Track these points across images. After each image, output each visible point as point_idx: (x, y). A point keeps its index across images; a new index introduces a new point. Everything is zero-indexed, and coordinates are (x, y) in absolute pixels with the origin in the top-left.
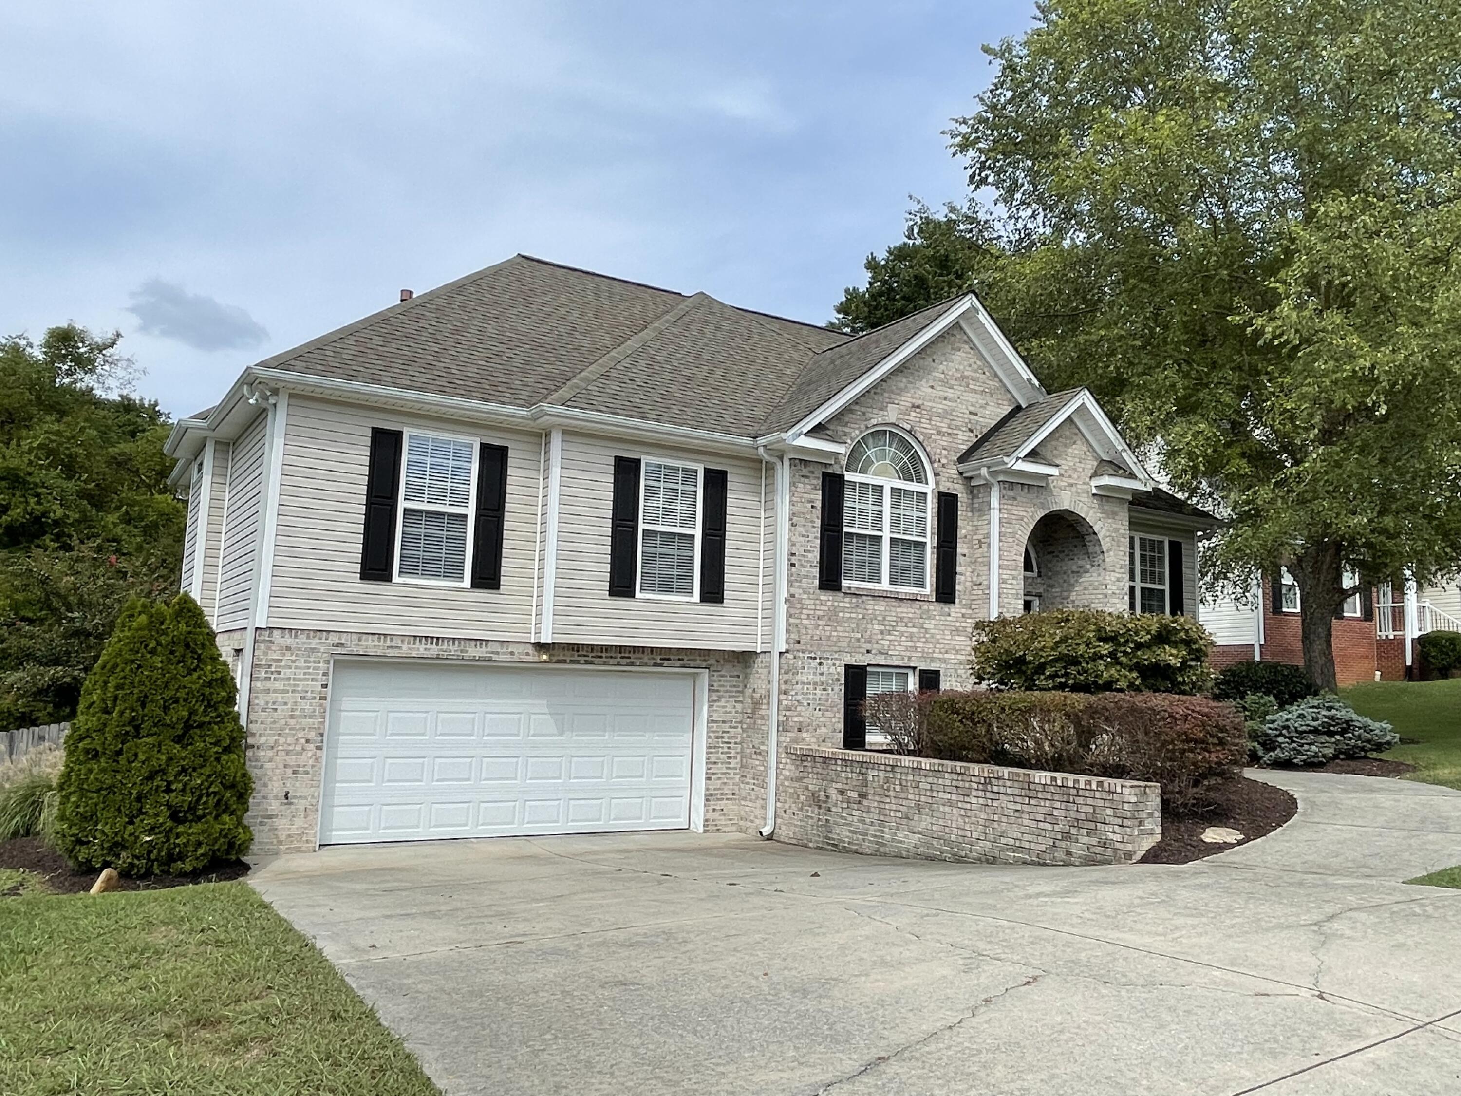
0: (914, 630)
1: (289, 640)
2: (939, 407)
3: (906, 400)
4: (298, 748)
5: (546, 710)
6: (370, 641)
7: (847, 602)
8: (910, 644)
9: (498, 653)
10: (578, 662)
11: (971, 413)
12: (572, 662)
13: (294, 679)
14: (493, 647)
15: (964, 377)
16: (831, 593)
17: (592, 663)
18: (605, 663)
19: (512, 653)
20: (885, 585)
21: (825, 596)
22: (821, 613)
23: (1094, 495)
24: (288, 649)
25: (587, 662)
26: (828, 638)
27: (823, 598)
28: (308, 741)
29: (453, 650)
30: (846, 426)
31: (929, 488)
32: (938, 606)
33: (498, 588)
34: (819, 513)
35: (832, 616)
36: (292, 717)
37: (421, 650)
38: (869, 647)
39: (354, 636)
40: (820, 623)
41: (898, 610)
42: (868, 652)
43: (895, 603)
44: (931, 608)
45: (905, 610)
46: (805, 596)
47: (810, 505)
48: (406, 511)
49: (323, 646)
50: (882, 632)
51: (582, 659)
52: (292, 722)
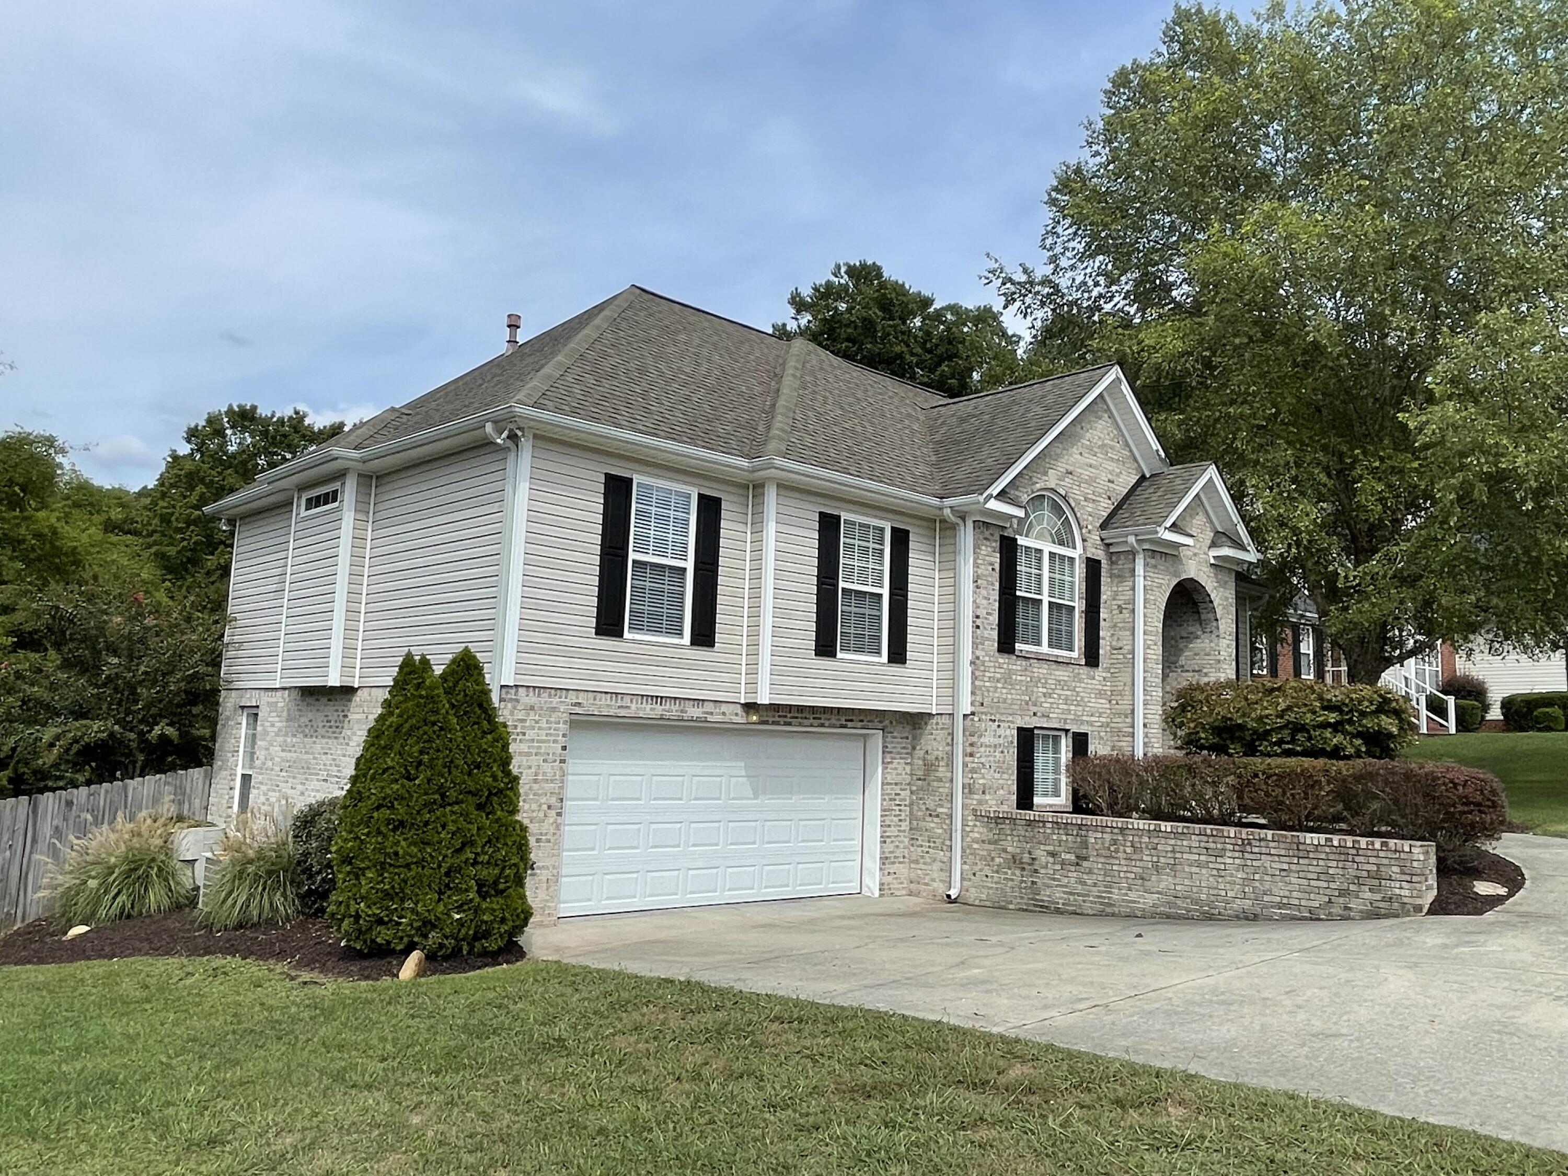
0: (1069, 693)
1: (532, 699)
2: (1086, 473)
3: (1062, 466)
4: (541, 815)
5: (743, 773)
6: (605, 700)
7: (1019, 665)
8: (1065, 707)
9: (712, 713)
10: (777, 723)
11: (1109, 481)
12: (774, 723)
13: (538, 741)
14: (709, 707)
15: (1104, 445)
16: (1006, 655)
17: (790, 724)
18: (800, 725)
19: (724, 714)
20: (1045, 648)
21: (1003, 659)
22: (998, 676)
23: (1212, 565)
24: (532, 708)
25: (786, 724)
26: (1005, 701)
27: (1001, 661)
28: (549, 807)
29: (673, 710)
30: (1017, 489)
31: (1076, 553)
32: (1086, 670)
33: (713, 646)
34: (997, 575)
35: (1007, 679)
36: (535, 781)
37: (649, 710)
38: (1035, 709)
39: (591, 695)
40: (999, 685)
41: (1057, 673)
42: (1035, 714)
43: (1054, 666)
44: (1081, 671)
45: (1062, 674)
46: (987, 659)
47: (991, 568)
48: (634, 562)
49: (563, 705)
50: (1044, 695)
51: (782, 720)
52: (536, 786)
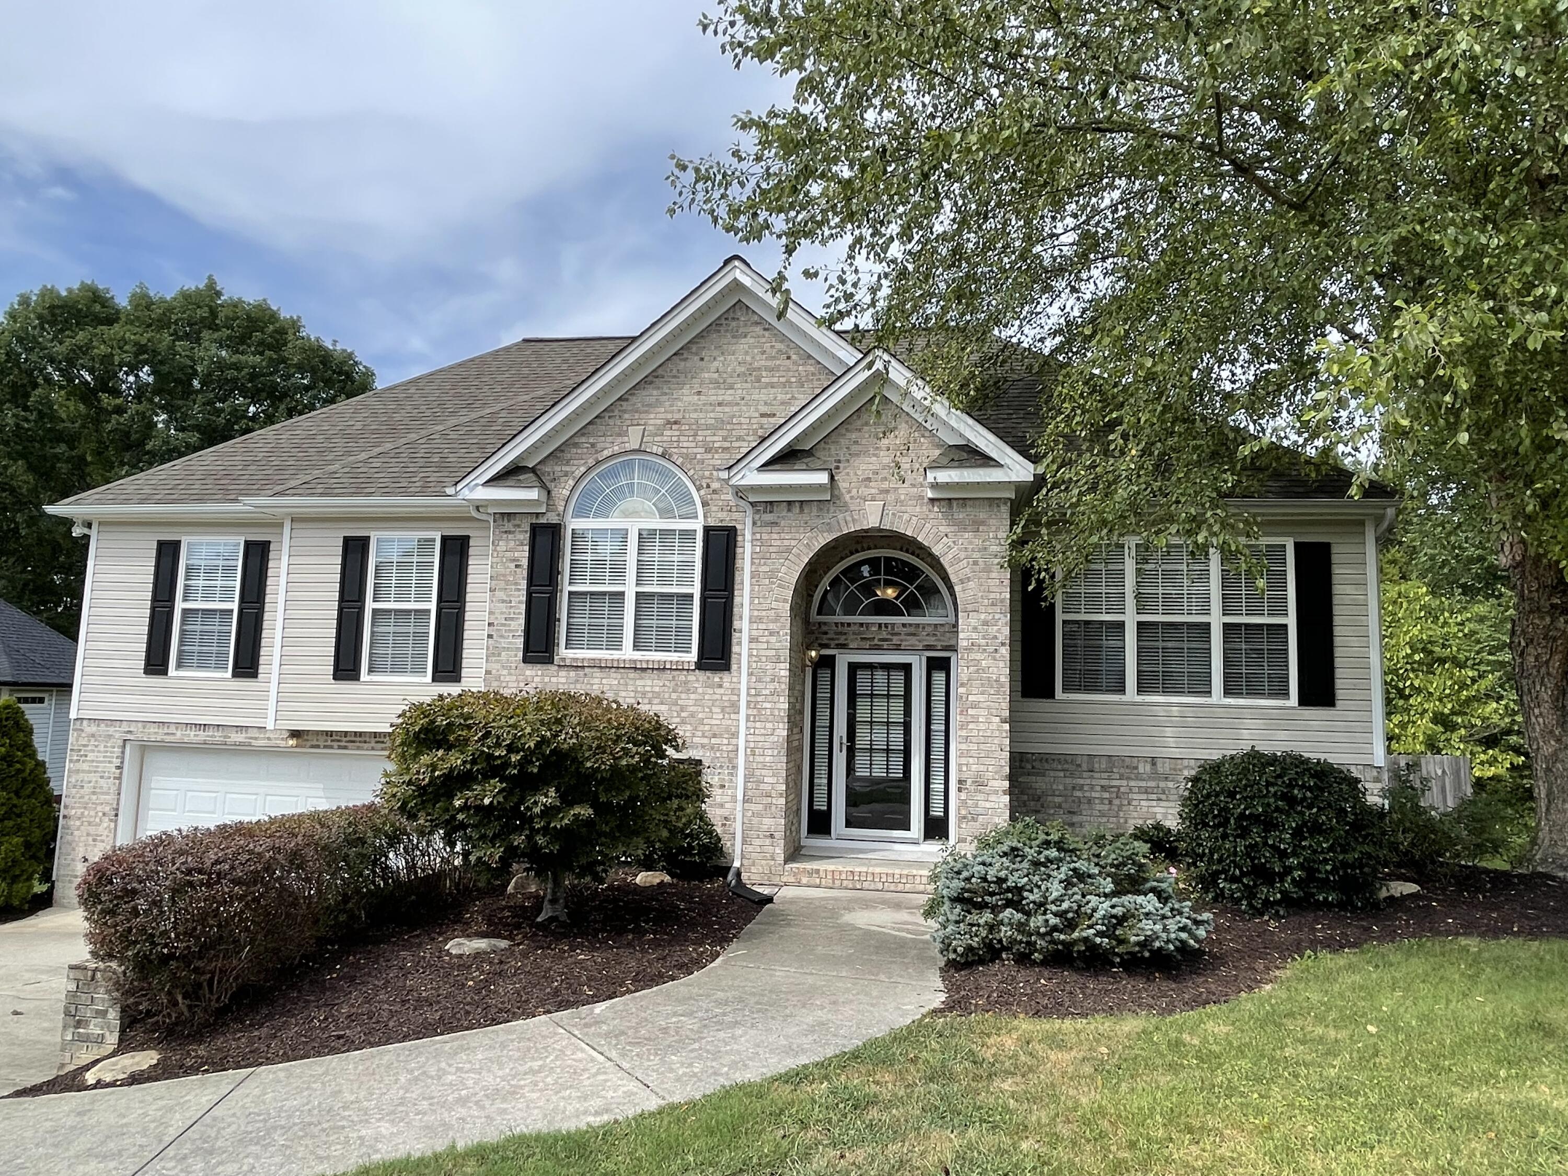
1: (93, 729)
2: (709, 418)
3: (655, 419)
4: (98, 820)
6: (153, 729)
7: (560, 677)
9: (256, 739)
10: (331, 747)
11: (762, 415)
12: (325, 747)
13: (97, 762)
14: (253, 733)
15: (751, 370)
16: (539, 666)
17: (345, 748)
18: (358, 748)
19: (269, 739)
20: (627, 652)
21: (531, 671)
23: (932, 500)
24: (93, 736)
25: (340, 747)
27: (528, 673)
28: (104, 814)
29: (218, 736)
30: (568, 464)
31: (698, 526)
32: (701, 675)
33: (257, 677)
34: (525, 573)
36: (94, 793)
37: (193, 736)
39: (140, 725)
41: (638, 682)
43: (632, 675)
44: (691, 678)
46: (505, 672)
47: (512, 565)
48: (182, 610)
49: (118, 733)
51: (335, 744)
52: (94, 797)
